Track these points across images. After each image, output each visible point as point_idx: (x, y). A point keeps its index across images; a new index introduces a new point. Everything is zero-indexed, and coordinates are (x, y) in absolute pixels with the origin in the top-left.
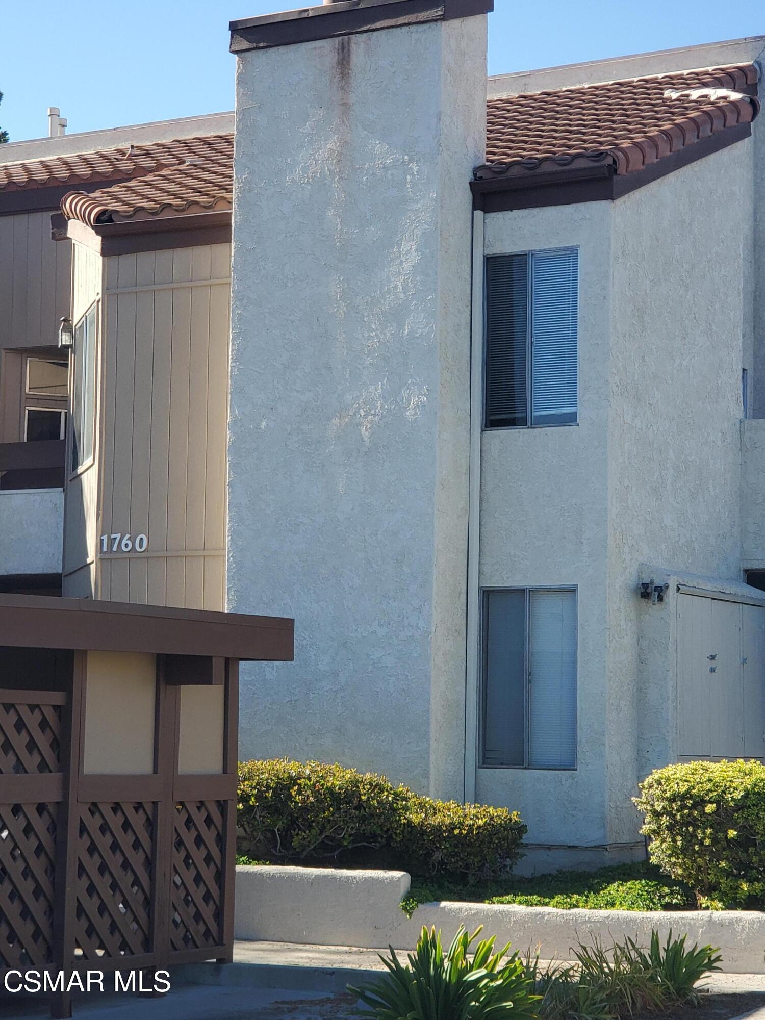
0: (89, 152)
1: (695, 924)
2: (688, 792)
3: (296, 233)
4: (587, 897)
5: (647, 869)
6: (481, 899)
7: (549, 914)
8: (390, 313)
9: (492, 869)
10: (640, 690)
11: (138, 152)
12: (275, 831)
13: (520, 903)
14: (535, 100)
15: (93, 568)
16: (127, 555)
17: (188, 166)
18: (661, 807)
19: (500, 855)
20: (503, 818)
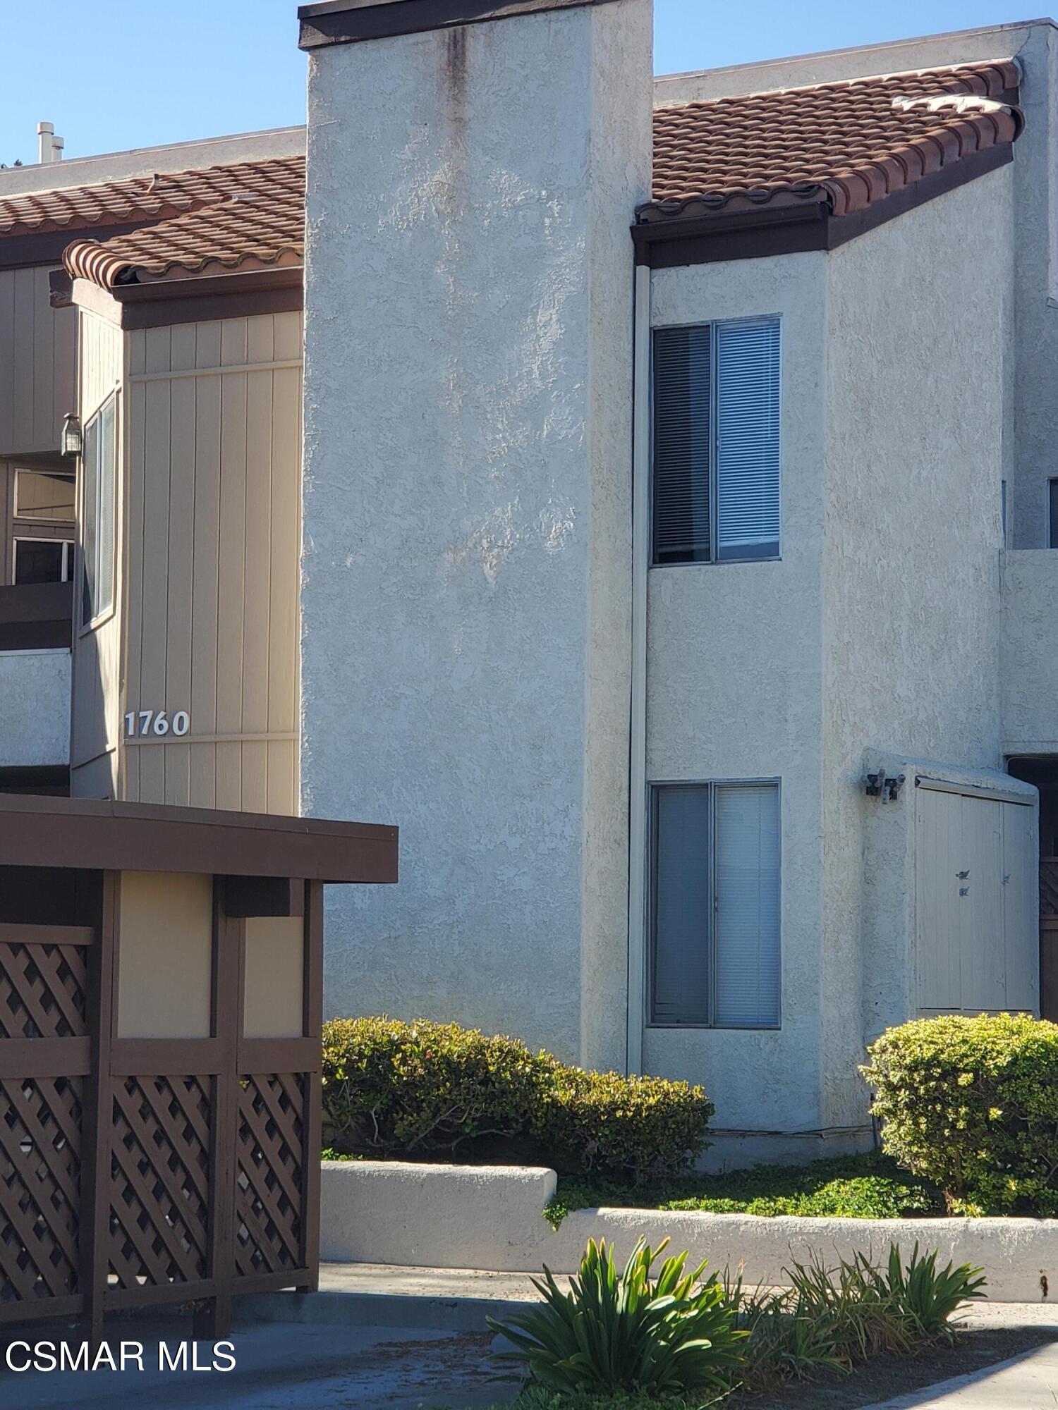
0: (96, 184)
1: (945, 1235)
2: (935, 1057)
3: (393, 298)
4: (798, 1200)
5: (878, 1162)
6: (653, 1203)
7: (746, 1223)
8: (522, 408)
9: (667, 1163)
10: (866, 920)
11: (165, 184)
12: (371, 1115)
13: (707, 1209)
14: (713, 110)
15: (114, 758)
16: (162, 740)
17: (235, 203)
18: (898, 1078)
19: (677, 1145)
20: (681, 1094)
